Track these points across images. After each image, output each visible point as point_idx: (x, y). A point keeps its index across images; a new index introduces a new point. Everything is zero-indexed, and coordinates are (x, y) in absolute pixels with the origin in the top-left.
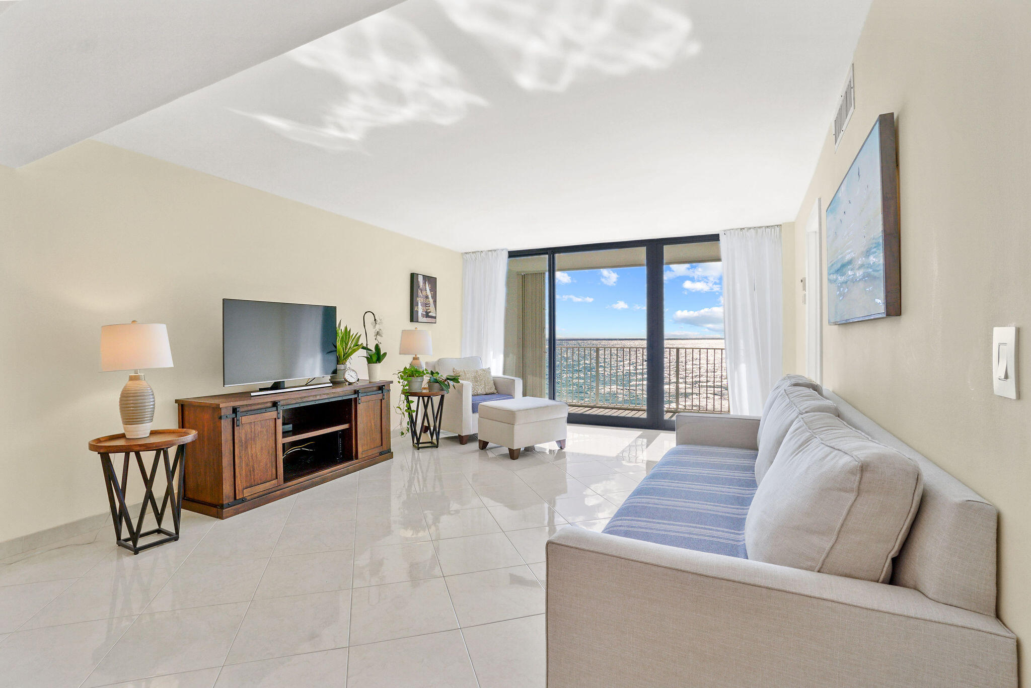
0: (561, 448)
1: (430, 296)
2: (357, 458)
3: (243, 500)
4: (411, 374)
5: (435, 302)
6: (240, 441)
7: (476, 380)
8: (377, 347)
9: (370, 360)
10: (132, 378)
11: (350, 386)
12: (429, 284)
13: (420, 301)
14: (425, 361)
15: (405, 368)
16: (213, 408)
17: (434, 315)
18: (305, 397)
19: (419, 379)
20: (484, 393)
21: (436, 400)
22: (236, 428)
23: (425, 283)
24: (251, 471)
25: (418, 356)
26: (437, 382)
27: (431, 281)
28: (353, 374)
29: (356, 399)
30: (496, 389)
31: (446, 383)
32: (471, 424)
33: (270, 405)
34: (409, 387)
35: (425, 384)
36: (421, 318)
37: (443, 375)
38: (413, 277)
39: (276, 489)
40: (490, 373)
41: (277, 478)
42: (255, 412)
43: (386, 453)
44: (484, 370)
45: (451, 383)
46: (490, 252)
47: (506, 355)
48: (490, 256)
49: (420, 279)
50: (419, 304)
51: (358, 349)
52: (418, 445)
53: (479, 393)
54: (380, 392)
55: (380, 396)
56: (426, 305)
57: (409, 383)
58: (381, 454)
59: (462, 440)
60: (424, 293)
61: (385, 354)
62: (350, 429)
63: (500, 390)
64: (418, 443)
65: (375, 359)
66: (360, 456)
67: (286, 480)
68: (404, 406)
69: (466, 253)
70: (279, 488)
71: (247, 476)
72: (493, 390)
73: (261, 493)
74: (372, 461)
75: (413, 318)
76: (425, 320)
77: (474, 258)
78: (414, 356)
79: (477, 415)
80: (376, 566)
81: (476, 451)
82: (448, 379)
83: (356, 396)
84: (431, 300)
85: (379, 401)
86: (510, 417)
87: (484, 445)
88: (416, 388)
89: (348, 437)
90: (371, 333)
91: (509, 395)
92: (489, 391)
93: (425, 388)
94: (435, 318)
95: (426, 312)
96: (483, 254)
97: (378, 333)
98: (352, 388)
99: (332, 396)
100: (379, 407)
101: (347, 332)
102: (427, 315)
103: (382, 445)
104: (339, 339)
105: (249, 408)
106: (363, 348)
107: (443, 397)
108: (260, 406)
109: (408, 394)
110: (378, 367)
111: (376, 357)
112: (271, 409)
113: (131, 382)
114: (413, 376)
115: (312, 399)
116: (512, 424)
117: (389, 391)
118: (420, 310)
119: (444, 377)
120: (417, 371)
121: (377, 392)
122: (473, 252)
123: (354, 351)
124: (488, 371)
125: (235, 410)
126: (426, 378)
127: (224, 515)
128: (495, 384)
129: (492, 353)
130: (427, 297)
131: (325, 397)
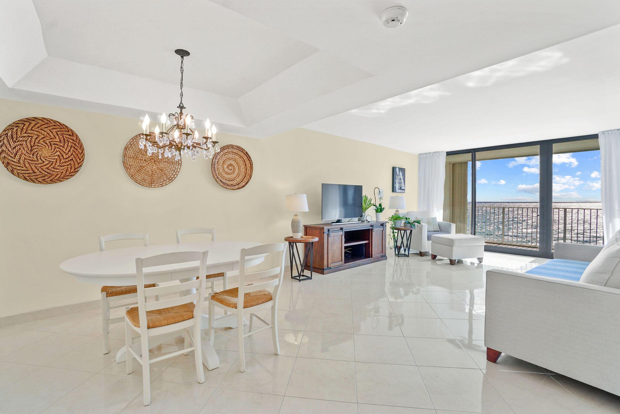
0: (480, 262)
1: (402, 179)
2: (372, 257)
3: (330, 268)
4: (396, 218)
5: (404, 181)
6: (330, 243)
7: (428, 223)
8: (380, 205)
9: (377, 211)
10: (295, 215)
11: (369, 223)
12: (402, 172)
13: (397, 181)
14: (402, 212)
15: (393, 216)
16: (321, 229)
17: (404, 189)
18: (352, 227)
19: (400, 221)
20: (433, 230)
21: (408, 232)
22: (329, 237)
23: (399, 172)
24: (333, 256)
25: (398, 210)
26: (409, 223)
27: (403, 170)
28: (370, 217)
29: (372, 229)
30: (439, 229)
31: (414, 224)
32: (427, 246)
33: (340, 229)
34: (395, 225)
35: (402, 225)
36: (397, 190)
37: (412, 220)
38: (394, 169)
39: (341, 266)
40: (436, 220)
41: (342, 261)
42: (335, 231)
43: (384, 257)
44: (432, 218)
45: (416, 224)
46: (435, 153)
47: (444, 210)
48: (435, 155)
49: (397, 169)
50: (397, 183)
51: (371, 206)
52: (399, 255)
53: (430, 231)
54: (382, 226)
55: (382, 229)
56: (400, 183)
57: (395, 223)
58: (382, 257)
59: (421, 254)
60: (399, 177)
61: (384, 208)
62: (369, 243)
63: (441, 229)
64: (399, 254)
65: (379, 210)
66: (373, 256)
67: (345, 263)
68: (392, 235)
69: (421, 154)
70: (343, 265)
71: (332, 258)
72: (438, 229)
73: (336, 267)
74: (378, 260)
75: (394, 190)
76: (399, 191)
77: (425, 157)
78: (396, 210)
79: (431, 242)
80: (377, 310)
81: (429, 260)
82: (414, 222)
83: (372, 228)
84: (402, 181)
85: (382, 231)
86: (451, 243)
87: (434, 257)
88: (398, 226)
89: (368, 246)
90: (378, 197)
91: (448, 232)
92: (436, 230)
93: (403, 227)
94: (404, 190)
95: (400, 187)
96: (431, 154)
97: (381, 198)
98: (369, 224)
99: (363, 227)
100: (382, 234)
101: (366, 198)
102: (400, 189)
103: (382, 252)
104: (363, 201)
105: (333, 230)
106: (374, 205)
107: (411, 231)
108: (336, 229)
109: (393, 228)
110: (380, 214)
111: (380, 209)
112: (339, 231)
113: (295, 217)
114: (397, 220)
115: (354, 228)
116: (452, 246)
117: (386, 226)
118: (397, 186)
119: (413, 221)
120: (399, 217)
121: (380, 227)
122: (424, 153)
123: (370, 207)
124: (435, 219)
125: (329, 230)
126: (403, 222)
127: (325, 273)
128: (439, 226)
129: (436, 209)
130: (400, 179)
131: (360, 227)
